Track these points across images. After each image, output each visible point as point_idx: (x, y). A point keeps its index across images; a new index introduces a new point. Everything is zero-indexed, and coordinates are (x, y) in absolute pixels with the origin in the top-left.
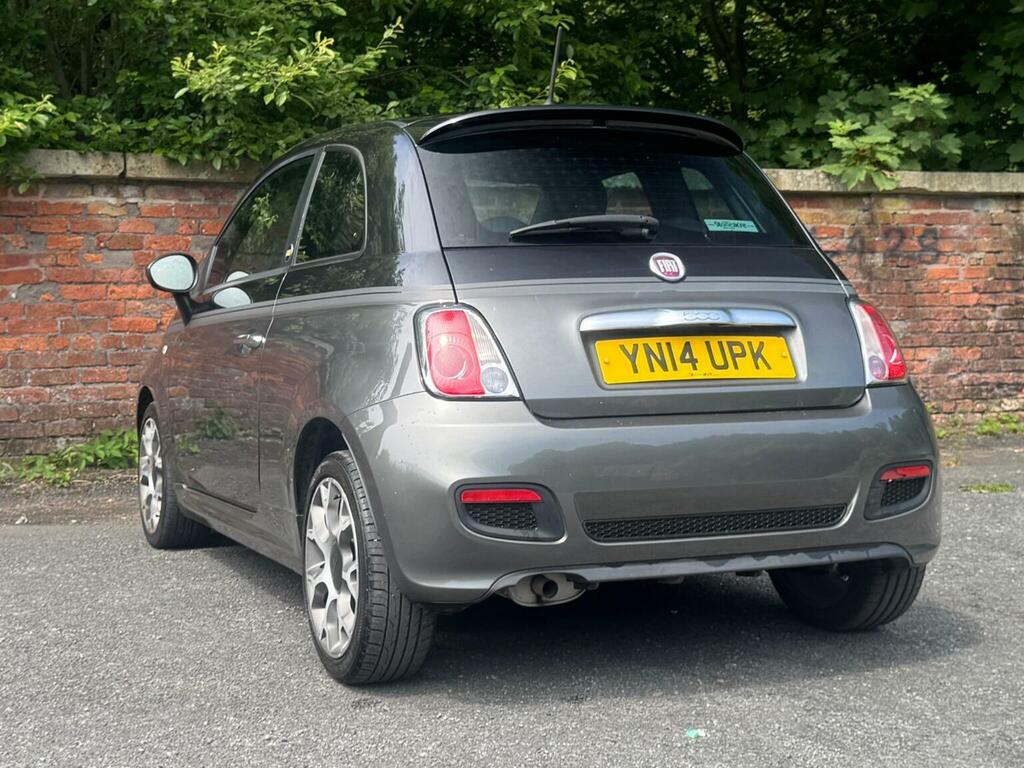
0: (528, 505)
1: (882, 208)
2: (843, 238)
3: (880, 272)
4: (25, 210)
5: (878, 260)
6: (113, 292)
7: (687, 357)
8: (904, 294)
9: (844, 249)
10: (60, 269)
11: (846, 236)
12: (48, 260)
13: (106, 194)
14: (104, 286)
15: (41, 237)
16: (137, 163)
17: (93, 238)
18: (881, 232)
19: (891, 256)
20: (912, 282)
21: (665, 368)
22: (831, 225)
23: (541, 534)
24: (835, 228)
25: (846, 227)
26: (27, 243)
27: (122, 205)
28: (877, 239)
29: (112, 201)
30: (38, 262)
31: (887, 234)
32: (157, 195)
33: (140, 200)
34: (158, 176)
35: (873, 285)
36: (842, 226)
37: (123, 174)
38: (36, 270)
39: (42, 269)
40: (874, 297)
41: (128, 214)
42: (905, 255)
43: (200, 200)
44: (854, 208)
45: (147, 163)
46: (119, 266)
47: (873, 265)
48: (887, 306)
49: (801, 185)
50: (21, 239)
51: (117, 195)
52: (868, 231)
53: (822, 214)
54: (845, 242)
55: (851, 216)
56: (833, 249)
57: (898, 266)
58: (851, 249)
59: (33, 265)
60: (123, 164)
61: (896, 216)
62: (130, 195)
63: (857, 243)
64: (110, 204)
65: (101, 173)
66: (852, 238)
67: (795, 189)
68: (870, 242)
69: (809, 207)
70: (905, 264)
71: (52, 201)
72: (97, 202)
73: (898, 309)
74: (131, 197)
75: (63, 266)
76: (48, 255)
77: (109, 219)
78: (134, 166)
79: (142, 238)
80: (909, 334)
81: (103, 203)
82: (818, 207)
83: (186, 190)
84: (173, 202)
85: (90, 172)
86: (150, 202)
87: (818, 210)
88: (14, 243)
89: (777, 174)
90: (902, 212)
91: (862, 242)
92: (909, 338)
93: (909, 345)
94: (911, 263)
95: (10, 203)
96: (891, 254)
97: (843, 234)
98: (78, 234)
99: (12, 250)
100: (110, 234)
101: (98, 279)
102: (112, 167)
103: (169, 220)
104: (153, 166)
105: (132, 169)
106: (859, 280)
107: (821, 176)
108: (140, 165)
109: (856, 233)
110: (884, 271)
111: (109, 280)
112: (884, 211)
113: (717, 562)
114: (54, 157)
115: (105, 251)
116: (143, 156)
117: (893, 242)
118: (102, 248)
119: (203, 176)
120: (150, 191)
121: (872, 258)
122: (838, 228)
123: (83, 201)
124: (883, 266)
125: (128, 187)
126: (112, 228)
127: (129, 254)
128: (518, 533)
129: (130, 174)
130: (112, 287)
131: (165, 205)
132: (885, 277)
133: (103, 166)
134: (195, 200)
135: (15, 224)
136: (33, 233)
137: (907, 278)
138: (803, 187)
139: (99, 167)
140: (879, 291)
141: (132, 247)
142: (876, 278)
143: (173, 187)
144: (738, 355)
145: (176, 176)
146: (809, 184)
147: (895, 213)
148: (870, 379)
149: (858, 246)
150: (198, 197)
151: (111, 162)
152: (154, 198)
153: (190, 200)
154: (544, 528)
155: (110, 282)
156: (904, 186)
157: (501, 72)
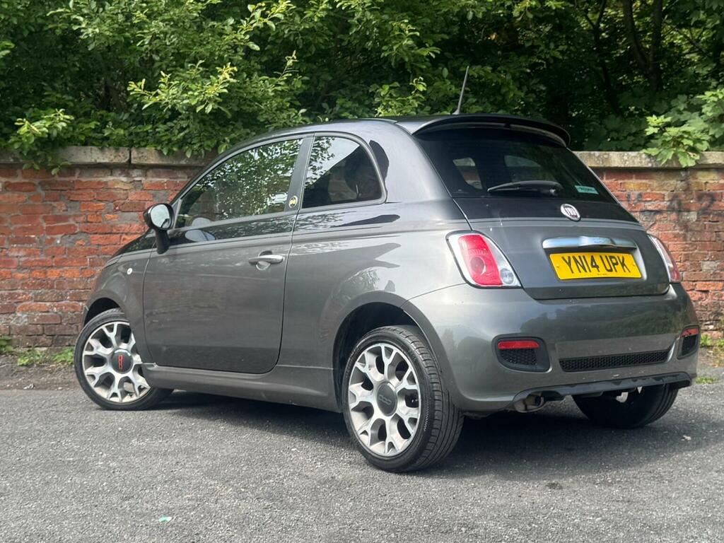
1: (697, 179)
2: (664, 201)
3: (694, 226)
4: (66, 186)
5: (692, 217)
6: (124, 239)
8: (715, 241)
9: (665, 209)
10: (89, 224)
11: (667, 199)
12: (82, 219)
13: (120, 175)
14: (119, 235)
15: (77, 203)
16: (138, 154)
17: (111, 204)
18: (695, 196)
19: (704, 213)
20: (720, 233)
22: (654, 192)
24: (657, 194)
25: (666, 193)
26: (67, 207)
27: (131, 182)
28: (692, 201)
29: (124, 179)
30: (74, 220)
31: (700, 198)
32: (154, 175)
33: (143, 179)
34: (152, 163)
35: (689, 235)
36: (663, 192)
37: (130, 160)
38: (73, 225)
39: (77, 225)
40: (690, 244)
41: (135, 188)
42: (715, 213)
43: (184, 178)
44: (673, 179)
45: (145, 154)
46: (129, 222)
47: (689, 221)
48: (700, 250)
49: (627, 162)
50: (63, 205)
51: (128, 175)
52: (684, 196)
53: (647, 184)
54: (665, 204)
55: (671, 185)
56: (656, 209)
57: (710, 221)
58: (671, 209)
59: (71, 222)
60: (128, 155)
61: (708, 184)
62: (137, 175)
63: (675, 204)
64: (123, 182)
65: (114, 161)
66: (671, 201)
67: (623, 166)
68: (687, 204)
69: (637, 178)
70: (715, 220)
71: (83, 180)
72: (113, 180)
73: (710, 253)
74: (137, 176)
75: (92, 222)
76: (81, 215)
77: (122, 191)
78: (136, 156)
79: (145, 204)
80: (718, 271)
81: (118, 181)
82: (644, 179)
83: (175, 171)
84: (165, 180)
85: (106, 161)
86: (151, 180)
87: (644, 181)
88: (59, 207)
89: (608, 154)
90: (712, 182)
91: (679, 204)
92: (719, 273)
93: (719, 279)
94: (720, 219)
95: (56, 181)
96: (704, 212)
97: (664, 198)
98: (101, 201)
99: (57, 212)
100: (122, 202)
101: (115, 231)
102: (121, 157)
103: (163, 192)
104: (150, 156)
105: (135, 158)
106: (678, 231)
107: (644, 156)
108: (140, 155)
109: (675, 197)
110: (698, 225)
111: (121, 232)
112: (698, 181)
114: (83, 151)
115: (120, 213)
116: (142, 150)
117: (705, 203)
118: (117, 210)
119: (183, 162)
120: (150, 173)
121: (687, 216)
122: (660, 194)
123: (104, 179)
124: (696, 221)
125: (135, 170)
126: (125, 197)
127: (135, 215)
129: (133, 162)
130: (124, 236)
131: (160, 182)
132: (699, 229)
133: (115, 157)
134: (181, 178)
135: (60, 195)
136: (72, 200)
137: (716, 230)
138: (629, 164)
139: (112, 157)
140: (693, 239)
141: (137, 210)
142: (691, 230)
143: (165, 170)
145: (165, 162)
146: (633, 162)
147: (707, 182)
149: (676, 206)
150: (182, 176)
151: (120, 154)
152: (153, 177)
153: (177, 178)
155: (122, 233)
156: (711, 163)
157: (387, 87)
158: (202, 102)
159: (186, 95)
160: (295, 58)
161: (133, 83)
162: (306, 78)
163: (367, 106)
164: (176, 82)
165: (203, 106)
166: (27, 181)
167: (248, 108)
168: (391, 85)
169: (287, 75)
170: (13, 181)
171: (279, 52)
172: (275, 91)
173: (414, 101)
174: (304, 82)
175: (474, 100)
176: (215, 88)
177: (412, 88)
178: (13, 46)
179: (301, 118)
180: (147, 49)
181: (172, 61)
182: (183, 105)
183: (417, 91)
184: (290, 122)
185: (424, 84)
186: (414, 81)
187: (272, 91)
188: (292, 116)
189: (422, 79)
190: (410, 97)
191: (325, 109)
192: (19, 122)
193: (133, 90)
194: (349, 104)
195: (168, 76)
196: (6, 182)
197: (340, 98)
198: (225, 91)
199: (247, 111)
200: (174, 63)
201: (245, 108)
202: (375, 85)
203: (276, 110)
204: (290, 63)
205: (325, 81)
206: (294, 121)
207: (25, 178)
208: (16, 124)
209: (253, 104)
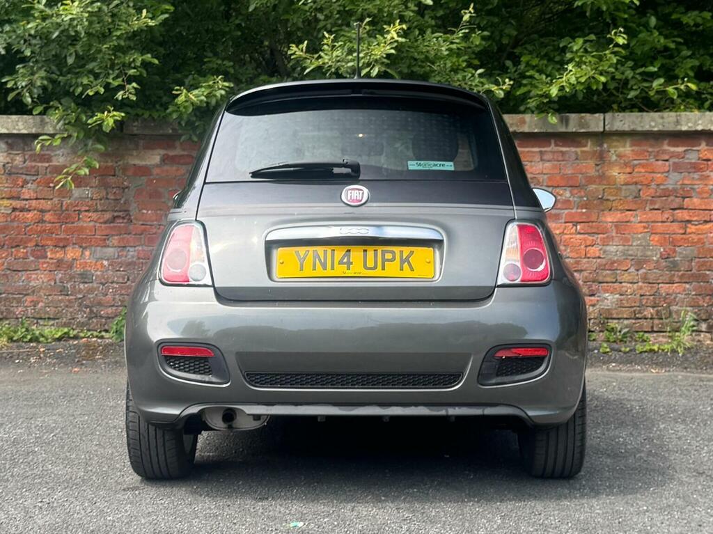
0: (206, 359)
7: (345, 260)
21: (325, 268)
23: (214, 380)
113: (350, 408)
128: (198, 377)
144: (388, 260)
148: (502, 280)
154: (217, 376)
157: (580, 41)
158: (368, 65)
159: (350, 57)
160: (472, 12)
161: (294, 45)
162: (486, 33)
163: (557, 63)
164: (340, 43)
165: (368, 70)
166: (186, 153)
167: (418, 69)
168: (586, 38)
169: (463, 31)
170: (171, 153)
171: (457, 5)
172: (450, 50)
173: (613, 56)
174: (483, 38)
175: (689, 53)
176: (382, 48)
177: (611, 40)
178: (172, 8)
179: (477, 80)
180: (311, 7)
181: (338, 19)
182: (348, 67)
183: (617, 45)
184: (466, 84)
185: (625, 36)
186: (613, 33)
187: (447, 50)
188: (467, 78)
189: (622, 30)
190: (607, 52)
191: (508, 68)
192: (177, 90)
193: (294, 54)
194: (535, 62)
195: (332, 37)
196: (164, 155)
197: (525, 54)
198: (393, 51)
199: (418, 72)
200: (340, 22)
201: (416, 69)
202: (567, 38)
203: (451, 71)
204: (466, 17)
205: (509, 36)
206: (470, 83)
207: (184, 150)
208: (174, 92)
209: (424, 64)
